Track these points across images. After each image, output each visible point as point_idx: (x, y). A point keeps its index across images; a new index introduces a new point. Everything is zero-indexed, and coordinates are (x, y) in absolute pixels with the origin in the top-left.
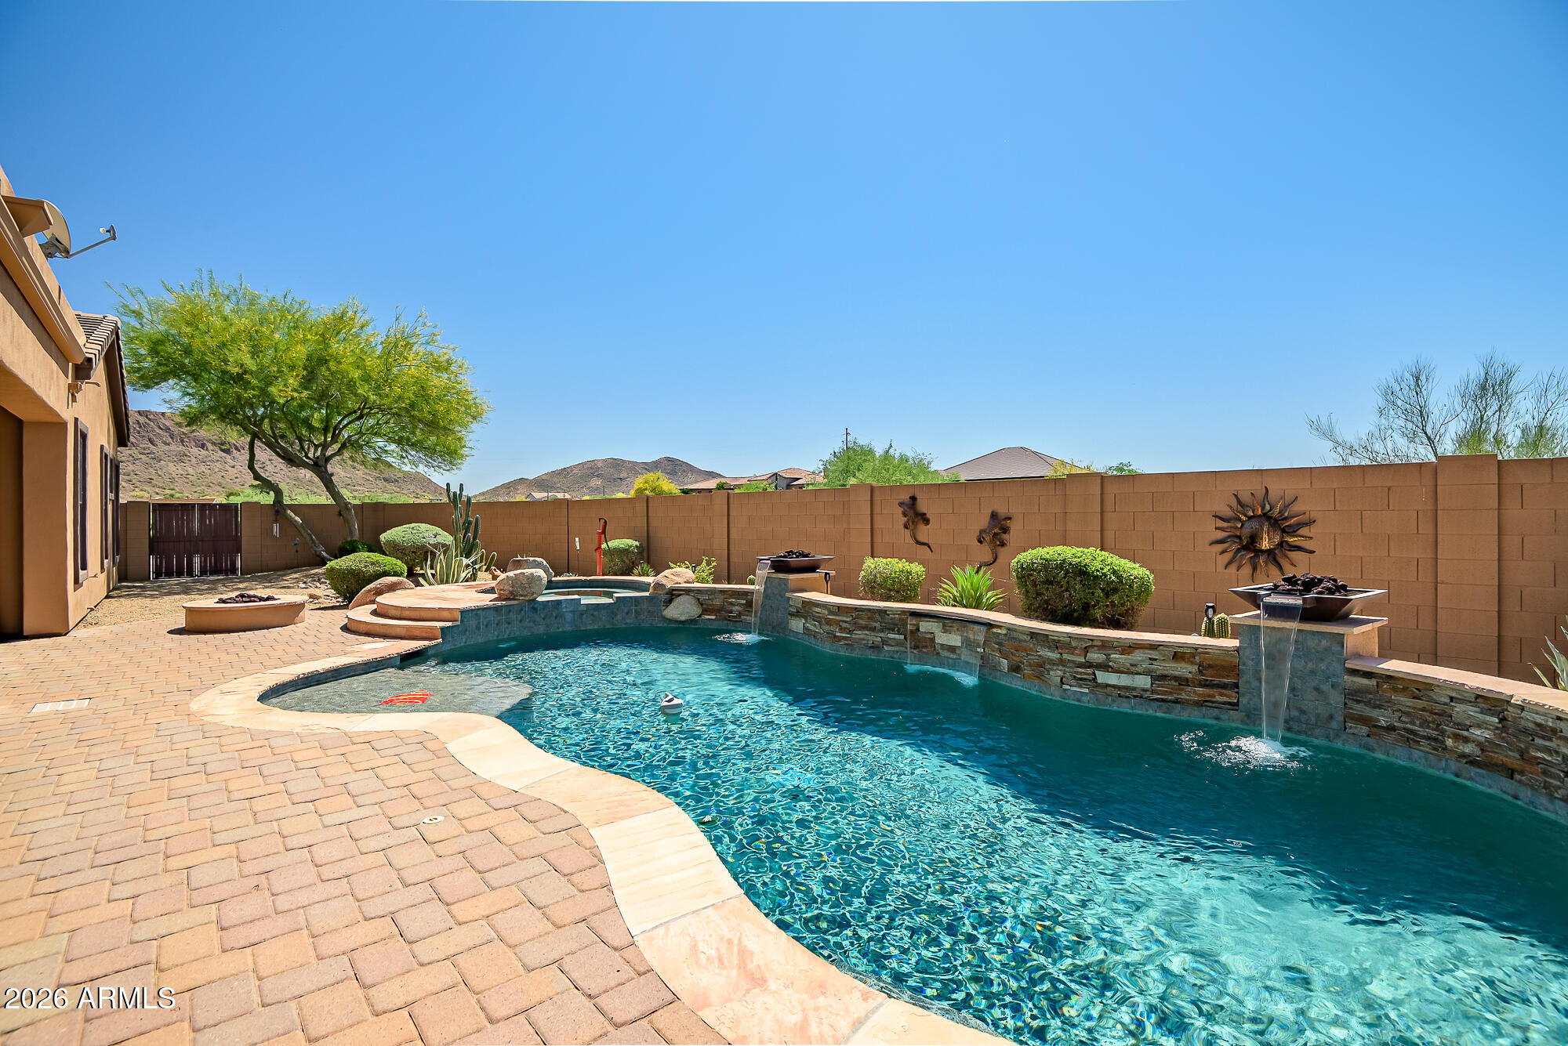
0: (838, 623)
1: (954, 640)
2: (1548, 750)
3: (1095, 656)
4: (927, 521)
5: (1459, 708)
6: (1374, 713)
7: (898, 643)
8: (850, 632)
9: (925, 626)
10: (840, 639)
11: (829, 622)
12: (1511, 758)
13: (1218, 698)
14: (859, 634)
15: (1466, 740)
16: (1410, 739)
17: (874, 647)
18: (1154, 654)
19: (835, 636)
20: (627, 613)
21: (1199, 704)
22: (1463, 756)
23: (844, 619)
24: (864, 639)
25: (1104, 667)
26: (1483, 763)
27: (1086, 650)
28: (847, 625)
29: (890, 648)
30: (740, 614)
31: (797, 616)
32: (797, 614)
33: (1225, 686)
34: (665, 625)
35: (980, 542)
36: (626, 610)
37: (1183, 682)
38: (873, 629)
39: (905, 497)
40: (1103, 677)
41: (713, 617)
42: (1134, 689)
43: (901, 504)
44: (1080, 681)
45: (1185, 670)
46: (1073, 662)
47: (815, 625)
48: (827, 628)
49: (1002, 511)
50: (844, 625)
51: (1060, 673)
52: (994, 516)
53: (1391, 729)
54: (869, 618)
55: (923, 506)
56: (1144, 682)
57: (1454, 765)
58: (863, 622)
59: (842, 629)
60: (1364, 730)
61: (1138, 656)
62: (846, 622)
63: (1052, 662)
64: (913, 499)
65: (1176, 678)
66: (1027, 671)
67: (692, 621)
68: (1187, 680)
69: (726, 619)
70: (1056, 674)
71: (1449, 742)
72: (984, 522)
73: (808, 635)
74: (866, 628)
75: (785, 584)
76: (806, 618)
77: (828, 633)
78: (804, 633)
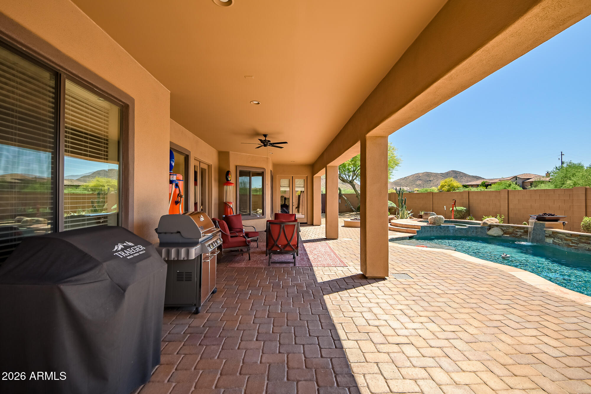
0: (571, 240)
8: (577, 244)
10: (571, 246)
11: (566, 240)
14: (581, 245)
19: (569, 245)
20: (472, 232)
23: (574, 239)
24: (584, 247)
28: (576, 241)
30: (521, 235)
31: (549, 237)
32: (550, 236)
34: (488, 237)
36: (472, 231)
41: (509, 236)
47: (559, 241)
48: (565, 242)
54: (587, 239)
58: (583, 241)
59: (572, 243)
62: (575, 240)
67: (499, 236)
69: (514, 237)
73: (555, 244)
74: (585, 243)
75: (543, 226)
76: (554, 238)
77: (566, 244)
78: (553, 243)
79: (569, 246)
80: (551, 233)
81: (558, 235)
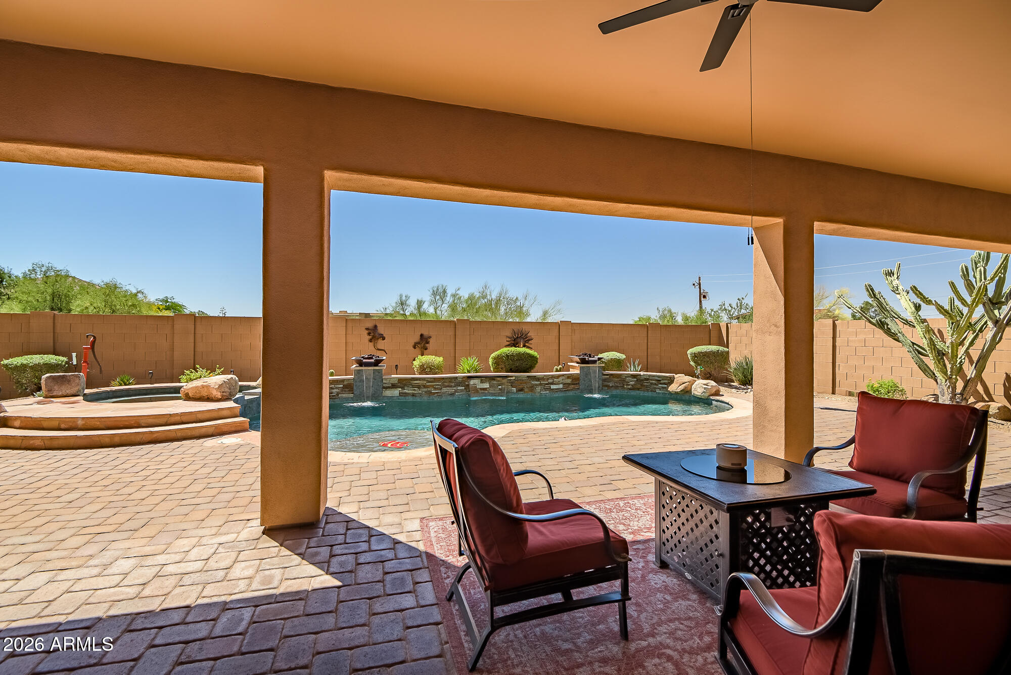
0: (432, 386)
1: (486, 385)
2: (647, 383)
3: (550, 381)
4: (384, 339)
5: (628, 378)
6: (609, 384)
7: (462, 391)
8: (441, 389)
9: (472, 382)
10: (434, 393)
11: (425, 387)
12: (639, 386)
13: (576, 387)
14: (444, 390)
15: (629, 385)
16: (616, 387)
17: (452, 394)
18: (563, 378)
21: (572, 390)
22: (628, 388)
23: (438, 384)
24: (447, 392)
25: (552, 384)
26: (633, 389)
27: (548, 379)
28: (439, 387)
29: (458, 394)
30: (338, 394)
31: (391, 388)
32: (394, 386)
33: (576, 384)
35: (415, 348)
37: (569, 384)
38: (451, 386)
39: (370, 325)
40: (553, 387)
42: (559, 389)
43: (367, 329)
44: (546, 389)
45: (569, 381)
46: (544, 383)
47: (415, 390)
48: (425, 390)
49: (426, 333)
50: (437, 387)
51: (540, 388)
52: (422, 335)
53: (612, 386)
54: (449, 382)
55: (381, 330)
56: (561, 386)
57: (626, 391)
58: (446, 384)
59: (435, 389)
60: (607, 388)
61: (561, 379)
62: (438, 385)
63: (537, 385)
64: (376, 327)
65: (567, 384)
66: (526, 390)
68: (569, 383)
70: (538, 389)
71: (625, 386)
72: (417, 338)
73: (405, 396)
74: (448, 386)
75: (379, 373)
76: (403, 388)
77: (425, 392)
78: (400, 396)
79: (430, 393)
80: (396, 382)
81: (412, 382)
